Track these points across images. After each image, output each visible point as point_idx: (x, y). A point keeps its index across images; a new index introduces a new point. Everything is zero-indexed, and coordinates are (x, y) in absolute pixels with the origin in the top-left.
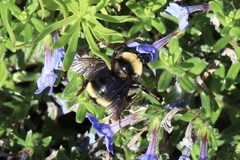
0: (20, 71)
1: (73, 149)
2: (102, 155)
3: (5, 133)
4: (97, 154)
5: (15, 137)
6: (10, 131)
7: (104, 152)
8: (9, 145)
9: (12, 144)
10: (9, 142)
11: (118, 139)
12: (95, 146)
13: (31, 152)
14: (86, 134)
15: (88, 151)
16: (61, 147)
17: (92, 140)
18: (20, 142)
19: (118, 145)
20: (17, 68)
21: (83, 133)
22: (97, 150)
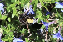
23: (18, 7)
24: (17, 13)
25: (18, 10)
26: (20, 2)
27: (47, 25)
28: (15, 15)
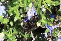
0: (23, 14)
1: (40, 37)
2: (49, 39)
3: (19, 33)
4: (47, 39)
5: (22, 34)
6: (20, 32)
7: (49, 38)
8: (20, 37)
9: (21, 37)
10: (20, 36)
11: (54, 34)
12: (47, 37)
13: (27, 39)
14: (44, 33)
15: (45, 38)
16: (36, 37)
17: (46, 35)
18: (23, 36)
19: (54, 36)
20: (22, 13)
21: (43, 33)
22: (47, 38)
23: (21, 10)
24: (19, 17)
25: (21, 13)
26: (23, 5)
27: (51, 29)
28: (18, 19)
